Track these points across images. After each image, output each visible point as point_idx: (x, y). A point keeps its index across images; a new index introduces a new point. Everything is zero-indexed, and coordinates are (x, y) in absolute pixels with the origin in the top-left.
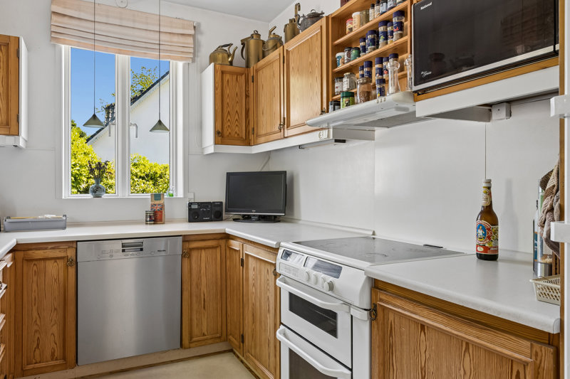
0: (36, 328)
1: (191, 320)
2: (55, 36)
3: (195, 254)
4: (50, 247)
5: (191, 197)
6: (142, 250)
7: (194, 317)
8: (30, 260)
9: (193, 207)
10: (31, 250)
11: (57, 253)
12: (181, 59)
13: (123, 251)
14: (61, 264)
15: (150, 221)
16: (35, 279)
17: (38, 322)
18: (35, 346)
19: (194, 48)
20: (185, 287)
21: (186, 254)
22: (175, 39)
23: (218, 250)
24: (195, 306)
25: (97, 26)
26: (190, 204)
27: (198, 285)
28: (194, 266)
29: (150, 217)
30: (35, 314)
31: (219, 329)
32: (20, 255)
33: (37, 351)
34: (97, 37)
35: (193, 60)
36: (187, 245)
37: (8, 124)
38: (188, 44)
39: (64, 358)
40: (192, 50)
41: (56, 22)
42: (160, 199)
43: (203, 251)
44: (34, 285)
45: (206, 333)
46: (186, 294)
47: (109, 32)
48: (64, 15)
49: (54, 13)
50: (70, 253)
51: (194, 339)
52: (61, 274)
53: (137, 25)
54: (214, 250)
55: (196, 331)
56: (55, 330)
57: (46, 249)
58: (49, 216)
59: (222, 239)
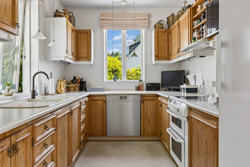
0: (95, 122)
1: (144, 126)
2: (102, 27)
3: (145, 102)
4: (99, 96)
5: (148, 81)
6: (126, 99)
7: (145, 125)
8: (93, 100)
9: (148, 85)
10: (93, 97)
11: (101, 98)
12: (144, 28)
13: (120, 99)
14: (102, 102)
15: (137, 89)
16: (95, 106)
17: (95, 120)
18: (95, 127)
19: (148, 24)
20: (142, 113)
21: (142, 102)
22: (141, 21)
23: (154, 100)
24: (146, 121)
25: (114, 21)
26: (147, 84)
27: (147, 113)
28: (145, 106)
29: (137, 88)
30: (95, 117)
31: (155, 131)
32: (91, 98)
33: (95, 129)
34: (114, 25)
35: (148, 28)
36: (142, 98)
37: (88, 58)
38: (146, 22)
39: (103, 133)
40: (147, 25)
41: (102, 22)
42: (142, 82)
43: (149, 101)
44: (94, 108)
45: (150, 132)
46: (142, 116)
47: (116, 23)
48: (104, 19)
49: (101, 19)
50: (104, 99)
51: (145, 133)
52: (102, 105)
53: (128, 19)
54: (153, 101)
55: (146, 130)
56: (100, 123)
57: (98, 97)
58: (100, 87)
59: (156, 97)
